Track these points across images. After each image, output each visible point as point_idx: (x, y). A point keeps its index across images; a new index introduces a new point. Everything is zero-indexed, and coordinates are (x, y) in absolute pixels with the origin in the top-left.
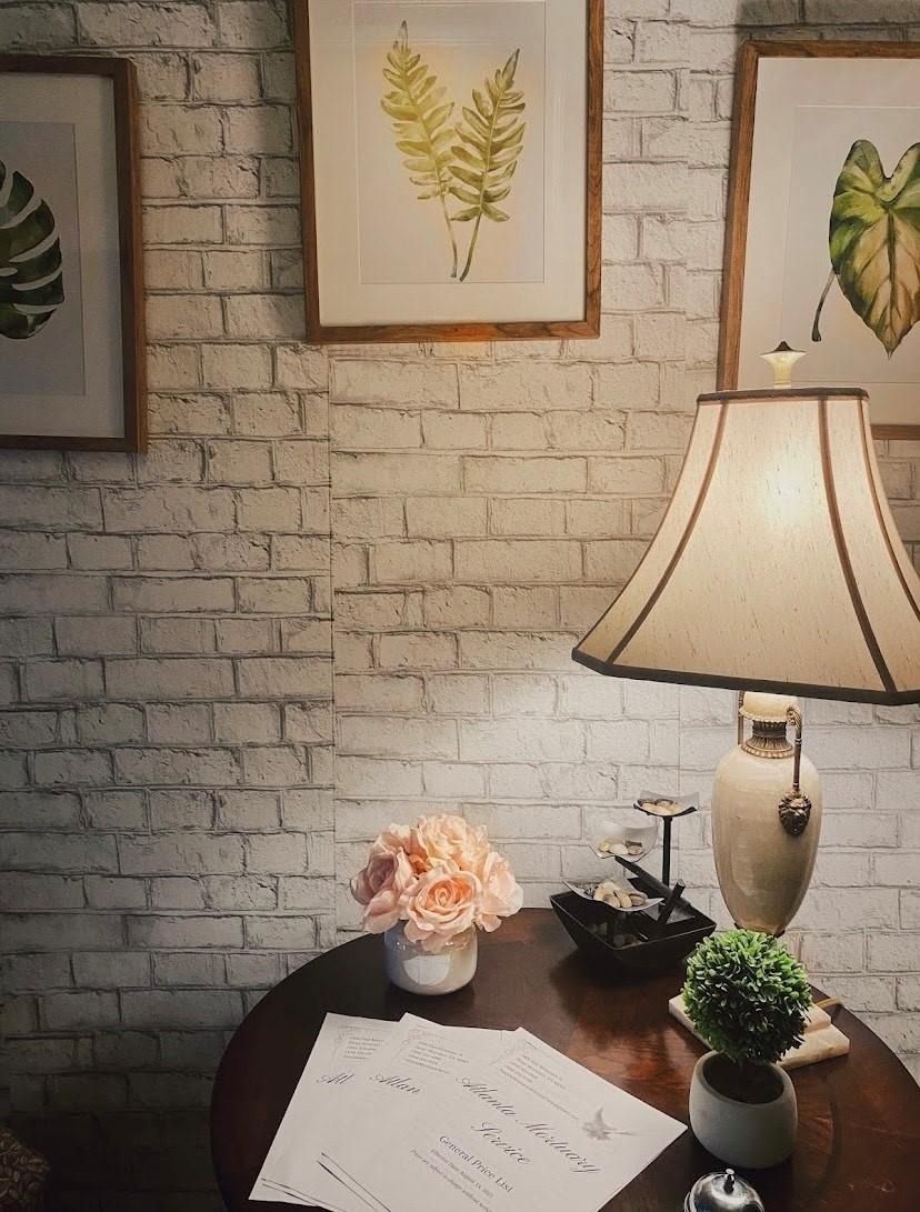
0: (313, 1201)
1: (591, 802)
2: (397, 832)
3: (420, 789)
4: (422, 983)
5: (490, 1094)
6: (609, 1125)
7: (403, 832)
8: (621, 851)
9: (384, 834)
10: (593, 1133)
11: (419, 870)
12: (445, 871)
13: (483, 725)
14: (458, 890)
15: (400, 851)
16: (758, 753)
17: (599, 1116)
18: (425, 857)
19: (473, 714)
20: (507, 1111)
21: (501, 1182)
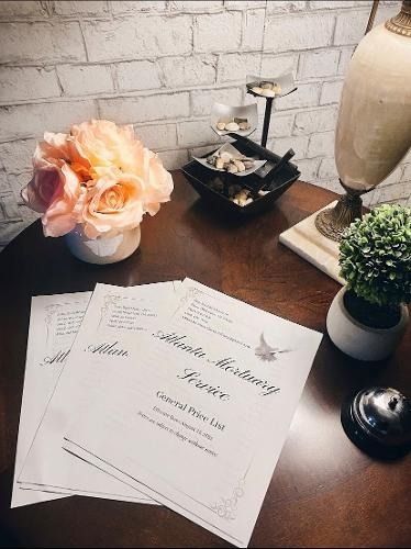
0: (69, 491)
1: (198, 88)
2: (52, 140)
3: (59, 91)
4: (102, 255)
5: (182, 341)
6: (272, 347)
7: (59, 140)
8: (234, 128)
9: (40, 144)
10: (264, 357)
11: (85, 178)
12: (111, 178)
13: (104, 26)
14: (123, 191)
15: (63, 164)
16: (404, 32)
17: (262, 340)
18: (88, 166)
19: (94, 15)
20: (199, 353)
21: (214, 423)
